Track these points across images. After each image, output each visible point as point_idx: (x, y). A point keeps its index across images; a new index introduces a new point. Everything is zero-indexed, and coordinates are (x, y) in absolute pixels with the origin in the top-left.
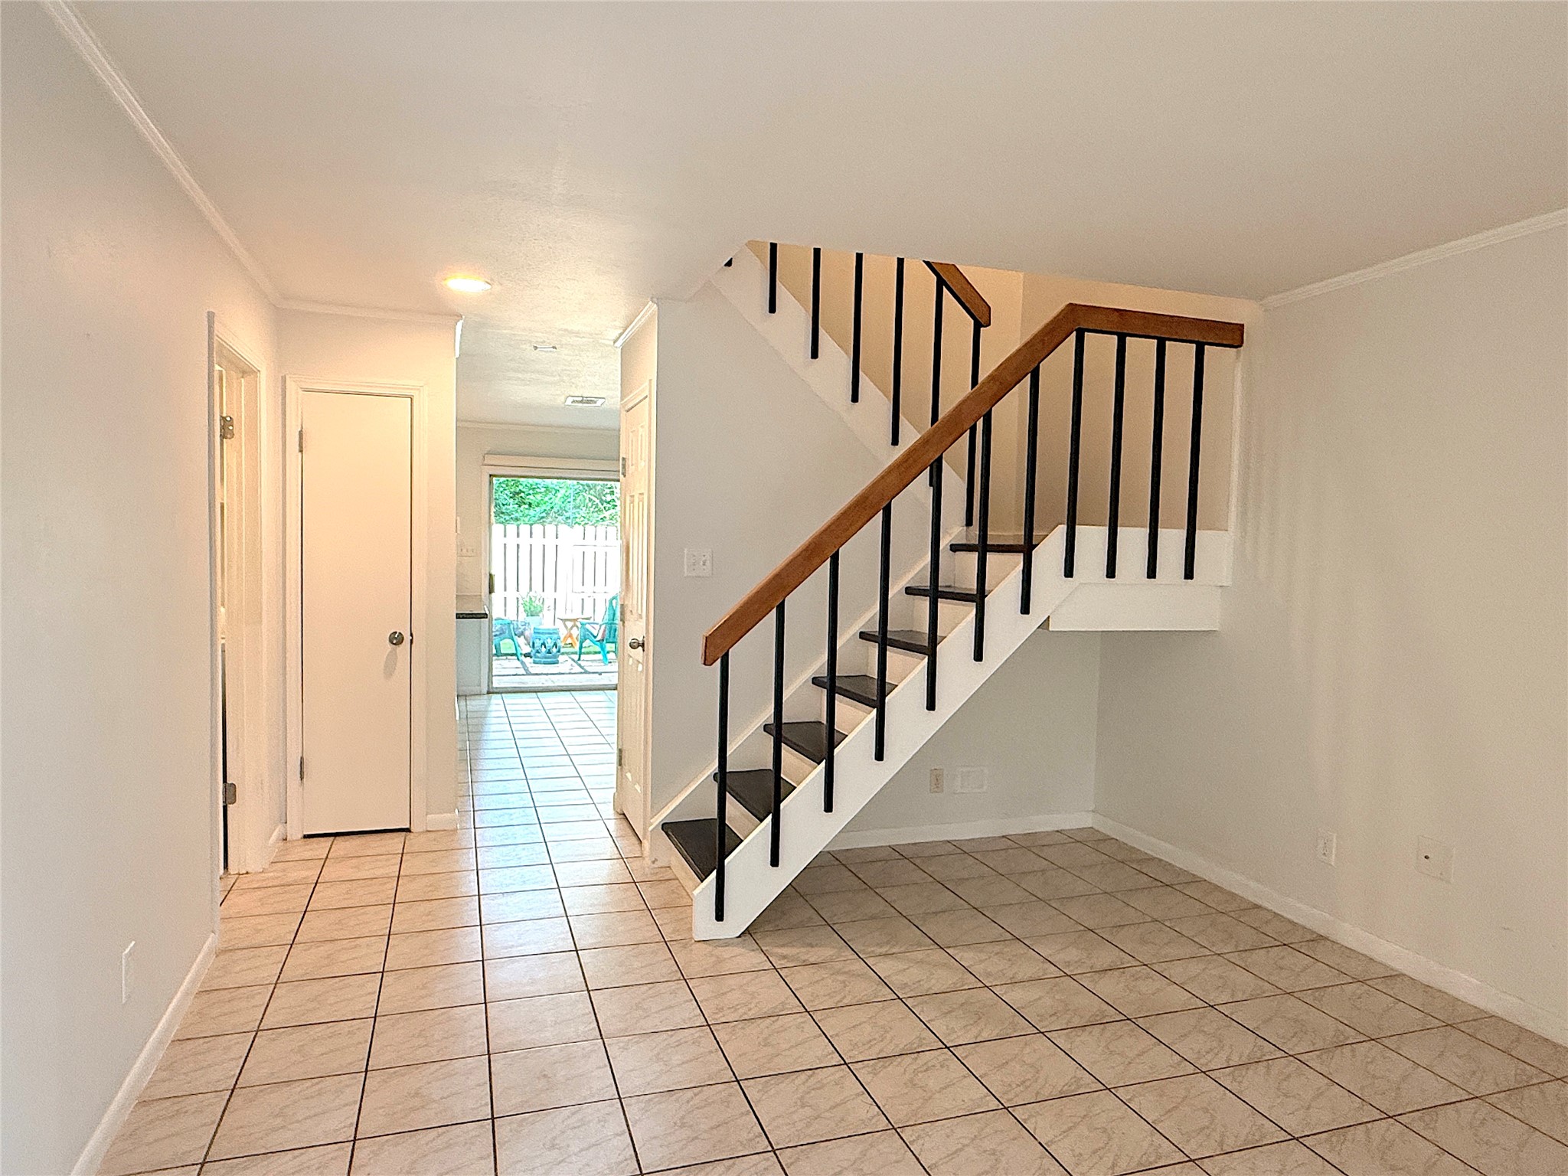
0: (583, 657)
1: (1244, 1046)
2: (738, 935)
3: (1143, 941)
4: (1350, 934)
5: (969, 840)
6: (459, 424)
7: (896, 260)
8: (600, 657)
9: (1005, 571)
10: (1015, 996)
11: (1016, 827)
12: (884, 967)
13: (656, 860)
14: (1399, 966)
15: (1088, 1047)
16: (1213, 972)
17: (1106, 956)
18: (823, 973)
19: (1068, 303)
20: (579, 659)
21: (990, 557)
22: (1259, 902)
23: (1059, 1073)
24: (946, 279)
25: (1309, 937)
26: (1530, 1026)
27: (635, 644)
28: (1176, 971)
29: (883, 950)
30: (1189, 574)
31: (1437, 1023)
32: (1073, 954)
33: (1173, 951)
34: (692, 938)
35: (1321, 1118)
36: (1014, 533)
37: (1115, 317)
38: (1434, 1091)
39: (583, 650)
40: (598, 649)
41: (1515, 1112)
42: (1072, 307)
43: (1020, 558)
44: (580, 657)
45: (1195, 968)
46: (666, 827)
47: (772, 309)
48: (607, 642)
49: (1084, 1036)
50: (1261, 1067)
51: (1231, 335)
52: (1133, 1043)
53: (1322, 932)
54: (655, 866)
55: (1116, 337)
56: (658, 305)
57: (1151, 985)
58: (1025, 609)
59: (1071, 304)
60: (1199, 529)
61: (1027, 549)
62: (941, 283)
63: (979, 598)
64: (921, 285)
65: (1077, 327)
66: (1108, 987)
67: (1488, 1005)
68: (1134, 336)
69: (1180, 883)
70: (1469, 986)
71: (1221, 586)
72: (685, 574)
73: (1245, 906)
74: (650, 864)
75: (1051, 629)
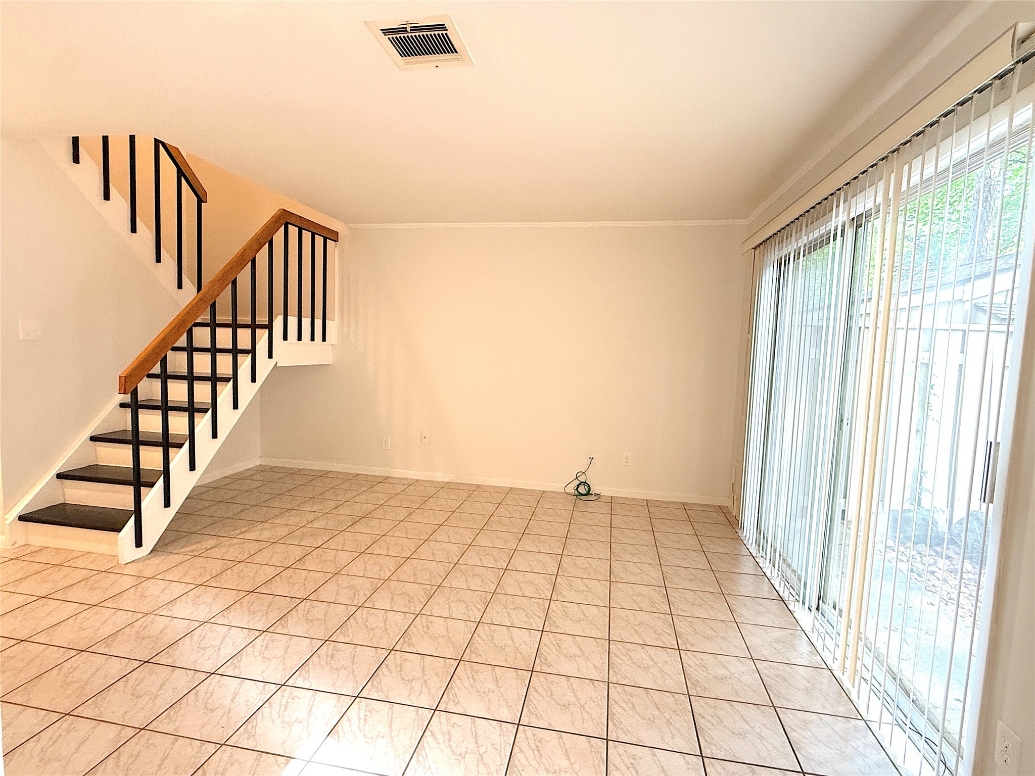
2: (149, 553)
3: (336, 495)
4: (398, 473)
12: (250, 536)
13: (15, 543)
14: (417, 478)
15: (362, 528)
17: (332, 504)
19: (281, 207)
22: (358, 473)
24: (182, 171)
25: (384, 478)
28: (358, 500)
30: (324, 339)
31: (439, 488)
32: (318, 507)
33: (349, 495)
34: (122, 563)
35: (441, 519)
36: (248, 320)
37: (299, 219)
38: (456, 503)
42: (283, 210)
43: (267, 331)
45: (362, 497)
46: (21, 517)
47: (76, 161)
49: (357, 526)
51: (337, 237)
52: (375, 522)
53: (387, 475)
55: (298, 229)
57: (357, 506)
58: (270, 357)
60: (328, 319)
61: (269, 327)
62: (180, 173)
65: (285, 221)
67: (446, 480)
68: (305, 229)
69: (323, 475)
70: (440, 476)
71: (332, 345)
72: (21, 338)
73: (354, 475)
74: (10, 547)
75: (278, 366)
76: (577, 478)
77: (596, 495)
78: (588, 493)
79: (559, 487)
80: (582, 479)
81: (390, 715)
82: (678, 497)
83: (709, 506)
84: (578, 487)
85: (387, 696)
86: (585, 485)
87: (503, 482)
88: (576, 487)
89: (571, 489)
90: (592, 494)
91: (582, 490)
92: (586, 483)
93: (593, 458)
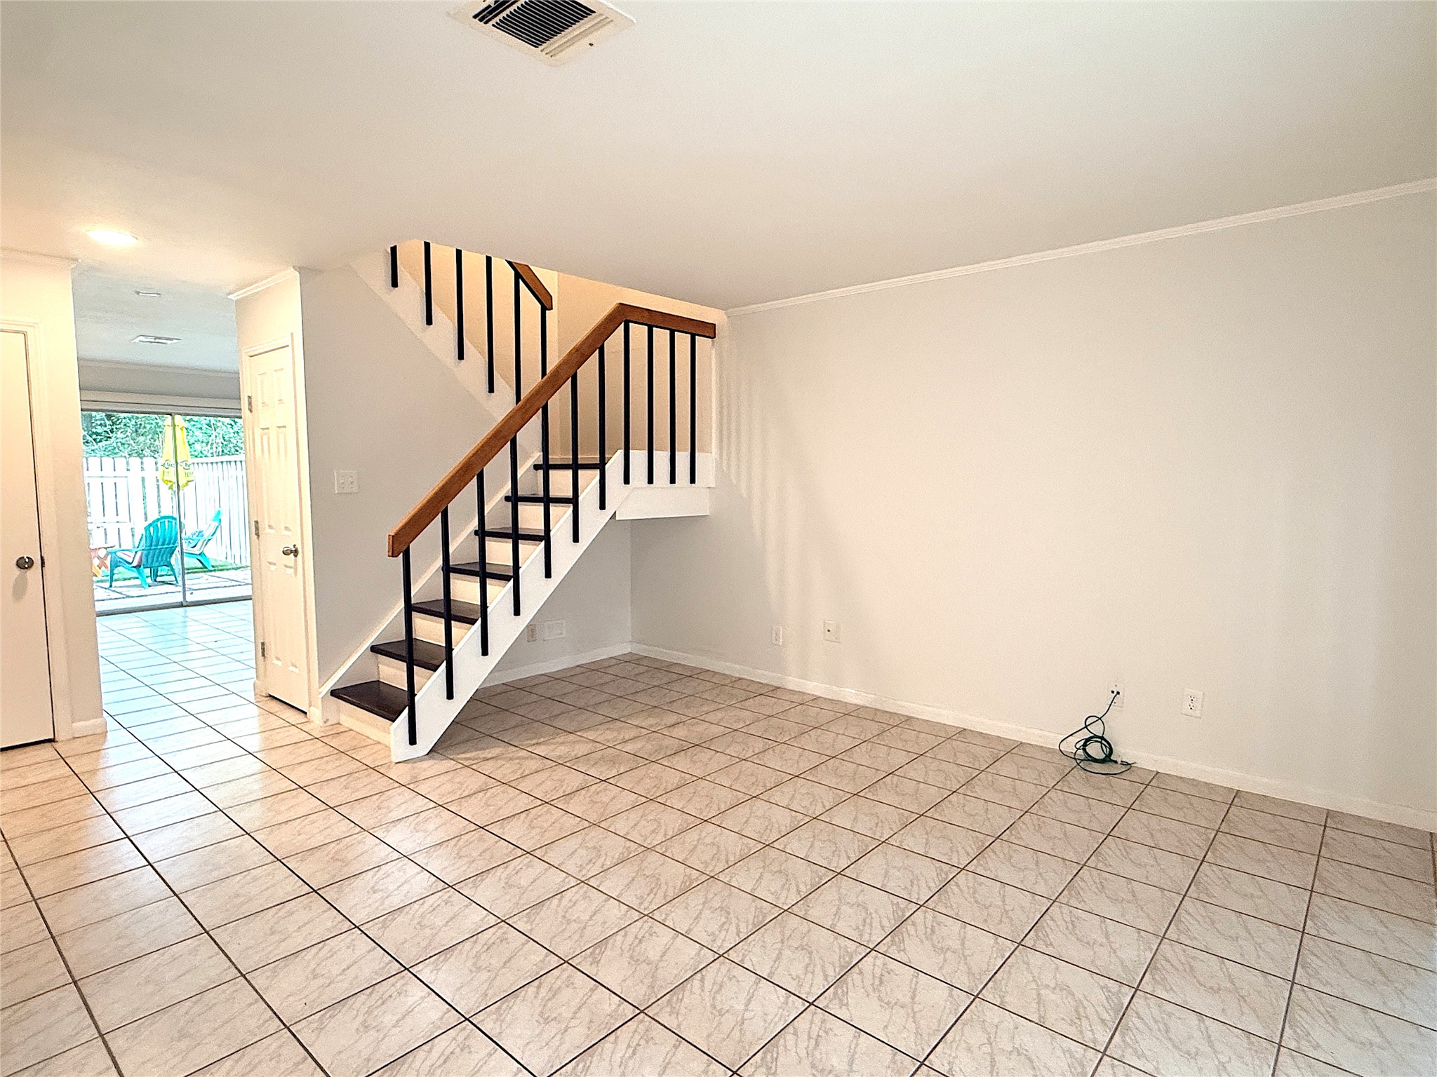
0: (114, 584)
1: (759, 745)
2: (426, 753)
3: (687, 707)
4: (793, 682)
5: (557, 672)
6: (82, 363)
7: (485, 258)
8: (138, 582)
9: (589, 480)
10: (629, 747)
11: (585, 659)
12: (541, 750)
13: (328, 720)
14: (818, 693)
15: (681, 762)
16: (731, 714)
17: (672, 719)
18: (501, 762)
19: (619, 302)
20: (111, 586)
21: (581, 472)
23: (673, 778)
24: (521, 275)
25: (772, 689)
26: (878, 706)
27: (288, 551)
28: (710, 717)
29: (534, 742)
30: (693, 480)
31: (841, 715)
32: (652, 721)
33: (705, 709)
34: (391, 762)
35: (805, 765)
36: (595, 457)
37: (646, 314)
38: (849, 743)
39: (115, 577)
40: (136, 575)
41: (882, 743)
42: (622, 305)
43: (597, 472)
44: (111, 583)
45: (719, 715)
46: (334, 693)
47: (395, 283)
48: (144, 568)
49: (677, 758)
50: (770, 751)
51: (709, 330)
52: (706, 755)
53: (778, 684)
54: (327, 724)
55: (646, 327)
56: (300, 273)
57: (702, 727)
58: (602, 506)
59: (621, 304)
60: (699, 451)
61: (601, 466)
62: (518, 277)
63: (574, 501)
64: (504, 277)
65: (624, 319)
66: (680, 732)
67: (861, 703)
68: (657, 327)
69: (696, 674)
70: (852, 695)
71: (709, 488)
72: (336, 492)
73: (734, 679)
74: (322, 724)
75: (617, 519)
76: (1086, 727)
77: (1123, 763)
78: (1108, 759)
79: (1049, 737)
80: (1097, 729)
81: (668, 1057)
82: (1316, 796)
83: (1400, 829)
84: (1085, 745)
85: (679, 1026)
86: (1101, 742)
87: (950, 717)
88: (1082, 742)
89: (1069, 747)
90: (1116, 762)
91: (1095, 750)
92: (1102, 738)
93: (1118, 693)
